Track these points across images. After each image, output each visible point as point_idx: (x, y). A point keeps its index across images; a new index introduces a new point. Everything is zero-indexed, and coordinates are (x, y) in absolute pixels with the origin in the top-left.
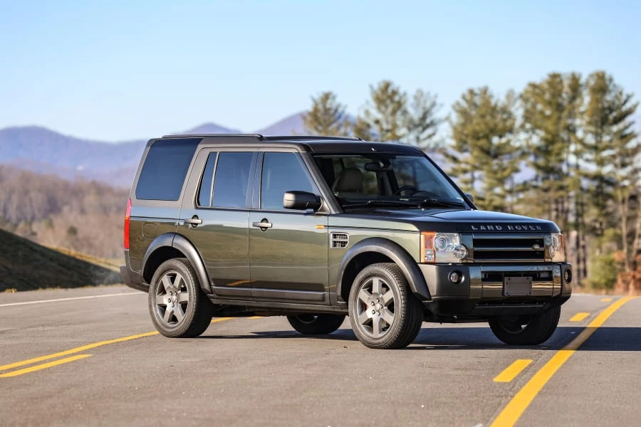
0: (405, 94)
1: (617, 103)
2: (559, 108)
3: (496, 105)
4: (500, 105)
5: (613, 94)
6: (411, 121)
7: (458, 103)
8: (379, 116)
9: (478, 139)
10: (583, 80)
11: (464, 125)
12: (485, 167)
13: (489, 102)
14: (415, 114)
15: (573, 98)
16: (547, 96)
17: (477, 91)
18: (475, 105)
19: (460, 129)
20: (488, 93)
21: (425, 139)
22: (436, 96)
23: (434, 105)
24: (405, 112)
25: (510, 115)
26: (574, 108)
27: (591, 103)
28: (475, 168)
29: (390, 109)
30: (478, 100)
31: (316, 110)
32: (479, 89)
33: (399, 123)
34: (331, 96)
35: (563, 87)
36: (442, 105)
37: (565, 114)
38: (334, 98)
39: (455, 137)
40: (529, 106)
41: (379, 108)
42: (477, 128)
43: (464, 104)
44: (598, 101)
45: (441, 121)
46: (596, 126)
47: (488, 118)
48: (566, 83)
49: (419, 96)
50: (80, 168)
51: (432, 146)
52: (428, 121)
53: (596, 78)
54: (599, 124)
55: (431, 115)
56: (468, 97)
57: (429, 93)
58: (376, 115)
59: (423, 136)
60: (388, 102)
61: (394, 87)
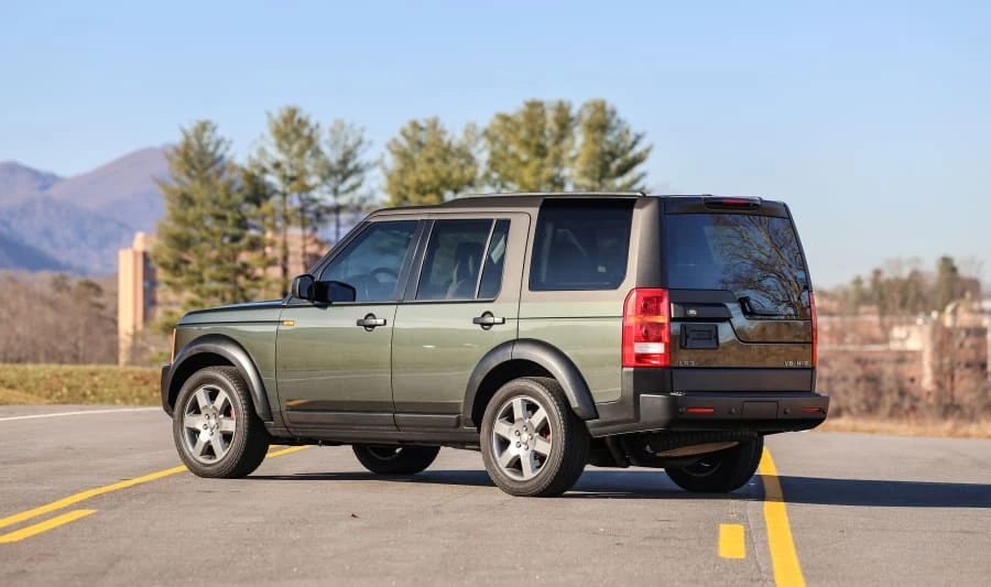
0: (318, 126)
1: (622, 145)
2: (541, 152)
3: (450, 144)
4: (455, 144)
5: (616, 133)
6: (326, 165)
7: (395, 141)
8: (281, 157)
9: (424, 193)
10: (574, 112)
11: (402, 172)
13: (440, 140)
14: (332, 155)
15: (560, 138)
16: (523, 134)
17: (423, 124)
18: (420, 144)
19: (397, 177)
20: (439, 128)
21: (347, 192)
22: (363, 129)
23: (360, 142)
24: (317, 153)
25: (470, 160)
26: (561, 152)
27: (584, 145)
29: (295, 148)
30: (423, 137)
31: (187, 145)
32: (426, 121)
33: (309, 168)
34: (208, 127)
35: (545, 122)
36: (371, 143)
37: (548, 160)
38: (214, 129)
39: (389, 190)
40: (498, 146)
41: (280, 146)
42: (423, 178)
43: (404, 143)
44: (595, 141)
45: (370, 166)
46: (593, 179)
47: (438, 164)
48: (550, 115)
49: (338, 129)
51: (356, 202)
52: (351, 166)
53: (592, 109)
54: (597, 175)
55: (355, 157)
57: (351, 126)
58: (275, 154)
59: (342, 188)
60: (293, 136)
61: (301, 115)
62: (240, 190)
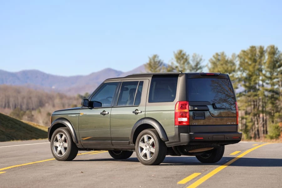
0: (188, 55)
1: (280, 58)
2: (255, 61)
3: (228, 60)
4: (229, 59)
5: (278, 55)
6: (191, 67)
7: (211, 59)
8: (178, 65)
10: (265, 49)
11: (214, 68)
13: (224, 59)
14: (193, 64)
15: (261, 57)
16: (250, 56)
17: (219, 54)
18: (219, 60)
19: (212, 70)
20: (224, 54)
22: (202, 56)
23: (201, 60)
24: (188, 63)
25: (234, 64)
26: (261, 61)
27: (268, 59)
29: (182, 62)
30: (220, 58)
31: (150, 62)
32: (221, 53)
33: (186, 68)
35: (256, 52)
36: (204, 60)
37: (257, 63)
38: (158, 57)
40: (242, 60)
41: (177, 62)
42: (220, 70)
43: (214, 60)
44: (271, 58)
45: (204, 67)
46: (271, 69)
47: (224, 65)
48: (258, 50)
49: (194, 56)
50: (53, 87)
52: (199, 67)
53: (270, 48)
54: (272, 68)
55: (200, 64)
57: (199, 55)
58: (176, 64)
60: (181, 59)
61: (184, 52)
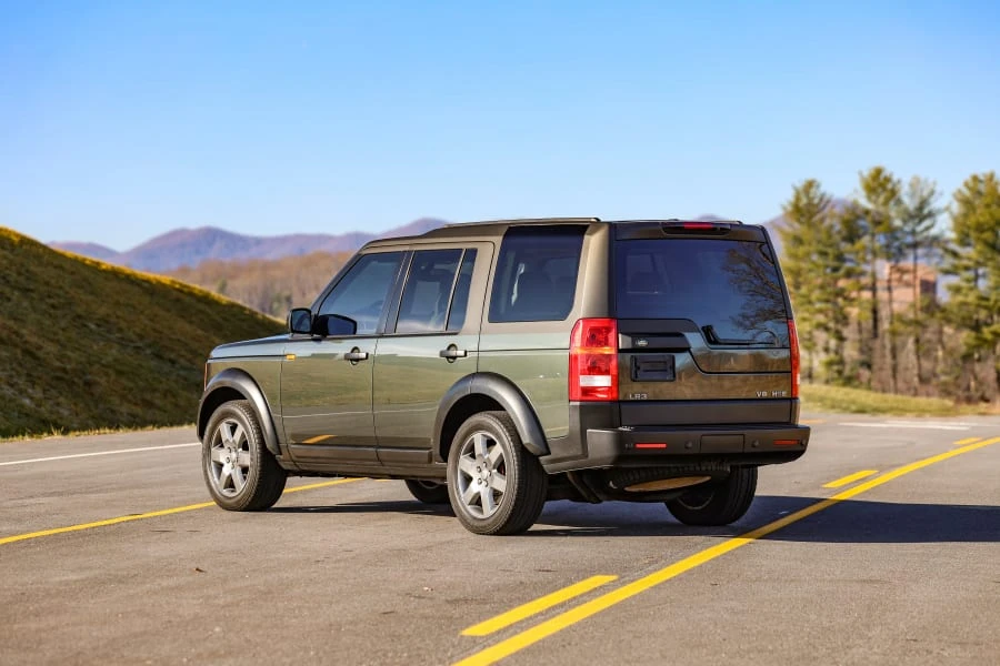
0: (899, 182)
6: (906, 211)
7: (960, 191)
8: (870, 206)
9: (982, 231)
11: (966, 216)
12: (990, 263)
13: (995, 190)
14: (910, 203)
17: (982, 178)
18: (979, 193)
19: (961, 220)
20: (995, 179)
21: (922, 232)
22: (935, 183)
23: (932, 193)
24: (899, 202)
28: (979, 264)
29: (882, 199)
30: (982, 187)
31: (798, 198)
32: (985, 175)
33: (893, 214)
34: (815, 184)
36: (941, 194)
38: (818, 186)
39: (955, 229)
41: (869, 198)
42: (981, 219)
43: (967, 193)
45: (940, 211)
47: (994, 208)
49: (915, 184)
51: (930, 239)
52: (926, 211)
55: (929, 204)
56: (971, 184)
57: (926, 181)
58: (864, 202)
59: (920, 228)
60: (880, 190)
61: (886, 173)
62: (839, 232)
